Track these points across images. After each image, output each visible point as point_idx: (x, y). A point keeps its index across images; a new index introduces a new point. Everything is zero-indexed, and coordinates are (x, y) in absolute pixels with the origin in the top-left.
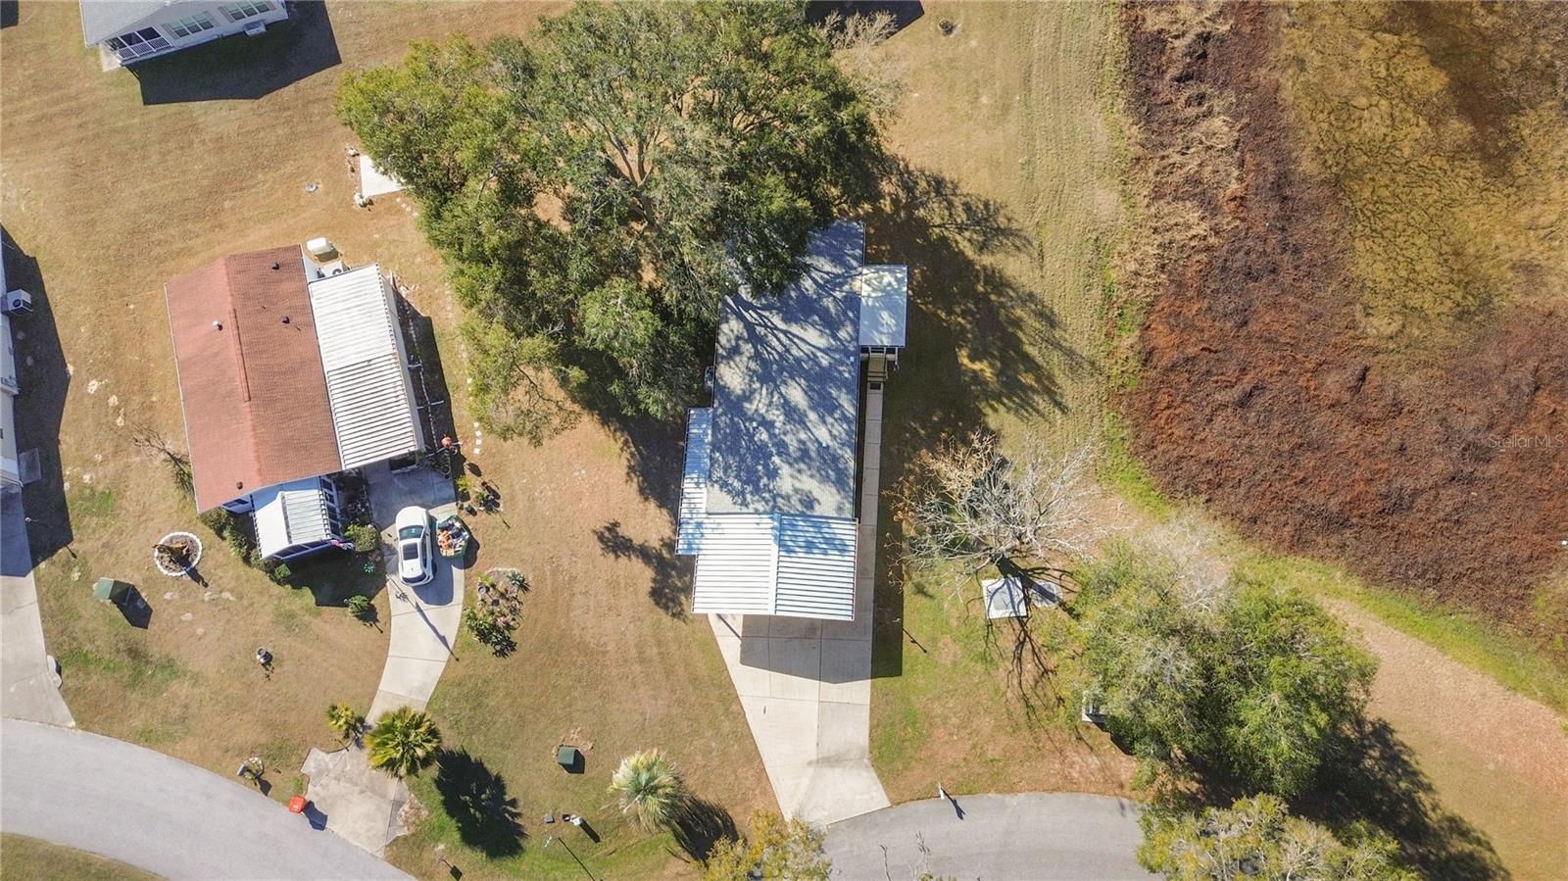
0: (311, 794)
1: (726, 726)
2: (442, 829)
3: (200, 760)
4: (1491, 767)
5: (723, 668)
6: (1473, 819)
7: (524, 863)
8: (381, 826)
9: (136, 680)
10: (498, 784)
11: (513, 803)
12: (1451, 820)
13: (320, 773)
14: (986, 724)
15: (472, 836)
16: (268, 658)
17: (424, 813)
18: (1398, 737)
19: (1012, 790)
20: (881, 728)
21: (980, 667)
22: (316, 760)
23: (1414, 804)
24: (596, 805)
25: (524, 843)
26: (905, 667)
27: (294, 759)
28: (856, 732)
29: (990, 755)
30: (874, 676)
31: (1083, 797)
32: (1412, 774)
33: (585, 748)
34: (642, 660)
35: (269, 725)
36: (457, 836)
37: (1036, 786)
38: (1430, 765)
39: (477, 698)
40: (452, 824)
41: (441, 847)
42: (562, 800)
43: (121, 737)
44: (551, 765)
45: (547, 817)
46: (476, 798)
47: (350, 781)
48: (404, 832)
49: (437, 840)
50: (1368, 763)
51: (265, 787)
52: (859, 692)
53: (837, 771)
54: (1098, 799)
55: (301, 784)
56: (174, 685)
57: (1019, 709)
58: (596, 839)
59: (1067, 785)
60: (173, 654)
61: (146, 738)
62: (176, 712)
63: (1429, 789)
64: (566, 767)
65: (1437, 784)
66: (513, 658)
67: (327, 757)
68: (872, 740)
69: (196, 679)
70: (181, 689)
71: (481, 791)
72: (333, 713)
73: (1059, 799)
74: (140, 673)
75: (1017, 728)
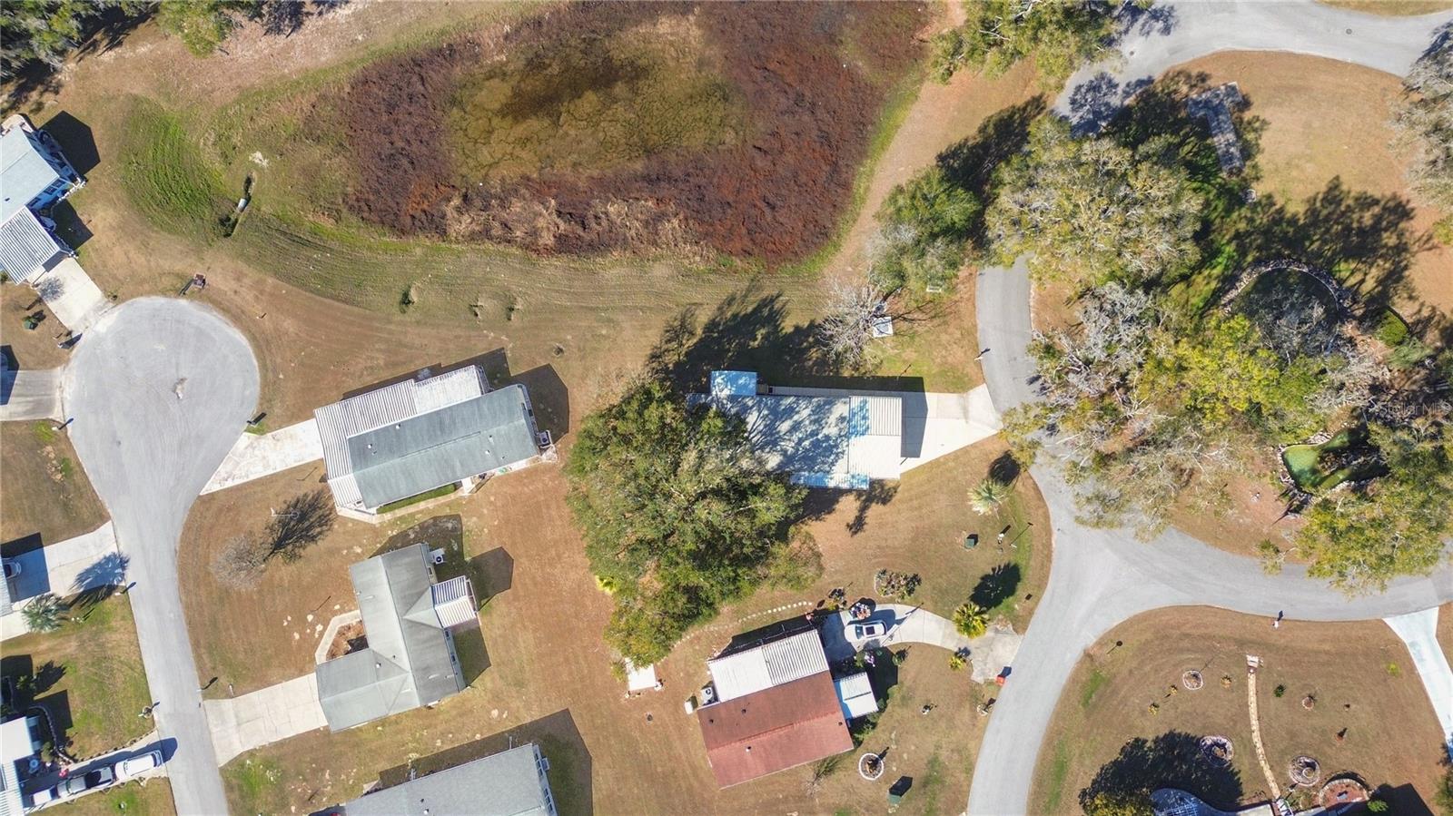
0: (994, 676)
1: (951, 464)
2: (1007, 607)
3: (980, 738)
4: (956, 113)
5: (923, 466)
6: (979, 123)
7: (1022, 563)
8: (1008, 639)
9: (940, 781)
10: (985, 578)
11: (994, 570)
12: (980, 132)
13: (983, 673)
14: (944, 337)
15: (1010, 591)
16: (926, 707)
17: (1000, 617)
18: (944, 151)
19: (975, 326)
20: (949, 389)
21: (917, 339)
22: (977, 677)
23: (974, 147)
24: (993, 528)
25: (1012, 564)
26: (918, 375)
27: (977, 688)
28: (950, 399)
29: (959, 336)
30: (924, 391)
31: (977, 293)
32: (960, 147)
33: (965, 534)
34: (920, 508)
35: (960, 705)
36: (1011, 598)
37: (973, 314)
38: (956, 138)
39: (943, 593)
40: (1006, 601)
41: (1016, 606)
42: (991, 545)
43: (969, 786)
44: (973, 551)
45: (999, 552)
46: (993, 590)
47: (986, 657)
48: (1010, 626)
49: (1014, 609)
50: (956, 165)
51: (992, 701)
52: (932, 398)
53: (970, 409)
54: (978, 286)
55: (990, 683)
56: (942, 758)
57: (936, 321)
58: (1009, 527)
59: (972, 299)
60: (926, 761)
61: (970, 770)
62: (956, 756)
63: (966, 140)
64: (976, 542)
65: (964, 136)
66: (921, 575)
67: (975, 670)
68: (954, 392)
69: (938, 747)
70: (944, 755)
71: (988, 588)
72: (954, 667)
73: (978, 303)
74: (936, 779)
75: (945, 323)
